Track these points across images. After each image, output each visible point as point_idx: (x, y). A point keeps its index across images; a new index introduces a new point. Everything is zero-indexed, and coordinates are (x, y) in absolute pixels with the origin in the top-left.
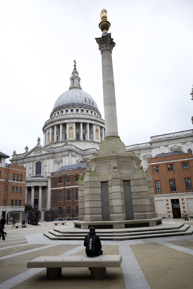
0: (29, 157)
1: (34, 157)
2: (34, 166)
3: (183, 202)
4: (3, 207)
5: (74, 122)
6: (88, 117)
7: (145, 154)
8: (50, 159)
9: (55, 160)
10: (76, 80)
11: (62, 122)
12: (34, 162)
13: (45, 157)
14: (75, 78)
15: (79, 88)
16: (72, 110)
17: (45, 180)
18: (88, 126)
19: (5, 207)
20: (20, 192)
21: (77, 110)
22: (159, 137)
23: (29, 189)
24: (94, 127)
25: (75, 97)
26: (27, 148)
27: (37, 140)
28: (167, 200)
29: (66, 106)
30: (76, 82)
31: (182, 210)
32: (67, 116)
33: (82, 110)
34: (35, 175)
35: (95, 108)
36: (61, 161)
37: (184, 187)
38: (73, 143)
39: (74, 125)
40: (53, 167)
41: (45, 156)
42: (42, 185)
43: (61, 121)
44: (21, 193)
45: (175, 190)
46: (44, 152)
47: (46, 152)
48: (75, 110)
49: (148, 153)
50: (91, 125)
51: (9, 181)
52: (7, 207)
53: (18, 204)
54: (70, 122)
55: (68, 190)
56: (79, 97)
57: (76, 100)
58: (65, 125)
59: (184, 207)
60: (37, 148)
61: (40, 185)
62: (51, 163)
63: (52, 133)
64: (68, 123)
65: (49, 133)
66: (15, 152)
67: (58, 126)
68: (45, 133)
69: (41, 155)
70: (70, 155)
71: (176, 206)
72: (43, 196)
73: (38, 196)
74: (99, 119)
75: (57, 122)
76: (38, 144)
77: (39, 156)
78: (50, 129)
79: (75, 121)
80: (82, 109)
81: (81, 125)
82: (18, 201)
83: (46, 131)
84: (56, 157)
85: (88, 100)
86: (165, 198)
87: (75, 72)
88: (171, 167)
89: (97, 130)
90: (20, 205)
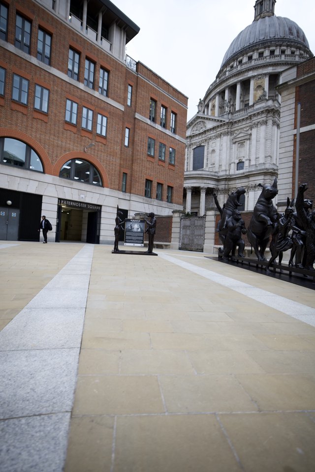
1: (191, 137)
2: (190, 155)
5: (265, 74)
8: (222, 136)
9: (233, 137)
11: (241, 78)
12: (191, 146)
13: (212, 134)
17: (212, 175)
19: (127, 196)
20: (170, 164)
21: (272, 51)
25: (268, 26)
27: (198, 104)
29: (249, 48)
30: (268, 7)
32: (253, 64)
36: (248, 137)
39: (267, 79)
40: (228, 152)
41: (212, 132)
42: (206, 186)
43: (240, 76)
44: (174, 165)
46: (210, 125)
47: (216, 124)
48: (267, 53)
51: (138, 116)
52: (134, 197)
53: (165, 197)
54: (258, 75)
56: (277, 25)
57: (269, 32)
58: (246, 84)
60: (197, 120)
61: (202, 185)
62: (224, 145)
63: (219, 104)
64: (254, 77)
65: (214, 106)
67: (233, 88)
68: (206, 110)
69: (205, 132)
73: (198, 208)
75: (232, 80)
76: (198, 113)
77: (200, 134)
78: (217, 98)
79: (270, 70)
80: (282, 48)
82: (165, 187)
84: (236, 132)
85: (295, 31)
90: (171, 202)
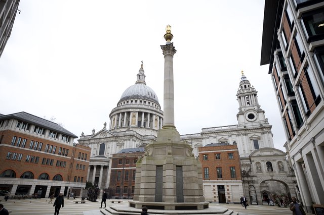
0: (95, 139)
1: (99, 139)
2: (98, 147)
3: (228, 188)
4: (67, 182)
5: (137, 112)
6: (149, 108)
7: (196, 143)
8: (113, 142)
9: (117, 143)
10: (141, 77)
11: (127, 111)
12: (99, 143)
13: (109, 139)
14: (141, 75)
15: (144, 83)
16: (136, 101)
17: (107, 160)
18: (149, 115)
20: (83, 170)
21: (141, 101)
22: (209, 130)
23: (92, 167)
24: (154, 117)
25: (139, 90)
26: (94, 131)
28: (214, 186)
29: (132, 97)
31: (227, 196)
32: (132, 106)
33: (145, 102)
34: (98, 155)
35: (156, 101)
36: (123, 144)
37: (229, 175)
38: (134, 130)
39: (137, 114)
40: (115, 149)
42: (104, 165)
45: (221, 177)
46: (108, 135)
47: (111, 136)
48: (138, 101)
49: (199, 143)
50: (151, 115)
51: (75, 159)
52: (70, 183)
53: (80, 181)
54: (134, 111)
55: (127, 171)
56: (143, 91)
57: (140, 93)
58: (129, 113)
59: (228, 194)
60: (103, 132)
61: (101, 165)
62: (114, 146)
63: (117, 119)
64: (132, 112)
65: (114, 119)
66: (83, 133)
67: (123, 113)
68: (111, 119)
69: (106, 138)
70: (131, 140)
71: (221, 192)
72: (103, 175)
73: (99, 175)
74: (159, 111)
75: (123, 110)
76: (104, 128)
77: (103, 138)
78: (116, 116)
79: (138, 110)
80: (145, 100)
81: (143, 114)
82: (81, 178)
83: (112, 117)
84: (119, 141)
85: (150, 94)
86: (212, 184)
87: (142, 70)
88: (218, 157)
89: (156, 119)
90: (82, 182)
